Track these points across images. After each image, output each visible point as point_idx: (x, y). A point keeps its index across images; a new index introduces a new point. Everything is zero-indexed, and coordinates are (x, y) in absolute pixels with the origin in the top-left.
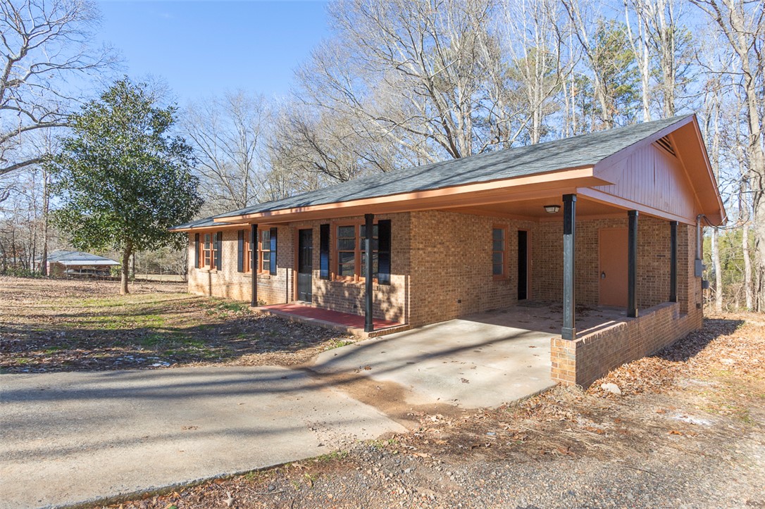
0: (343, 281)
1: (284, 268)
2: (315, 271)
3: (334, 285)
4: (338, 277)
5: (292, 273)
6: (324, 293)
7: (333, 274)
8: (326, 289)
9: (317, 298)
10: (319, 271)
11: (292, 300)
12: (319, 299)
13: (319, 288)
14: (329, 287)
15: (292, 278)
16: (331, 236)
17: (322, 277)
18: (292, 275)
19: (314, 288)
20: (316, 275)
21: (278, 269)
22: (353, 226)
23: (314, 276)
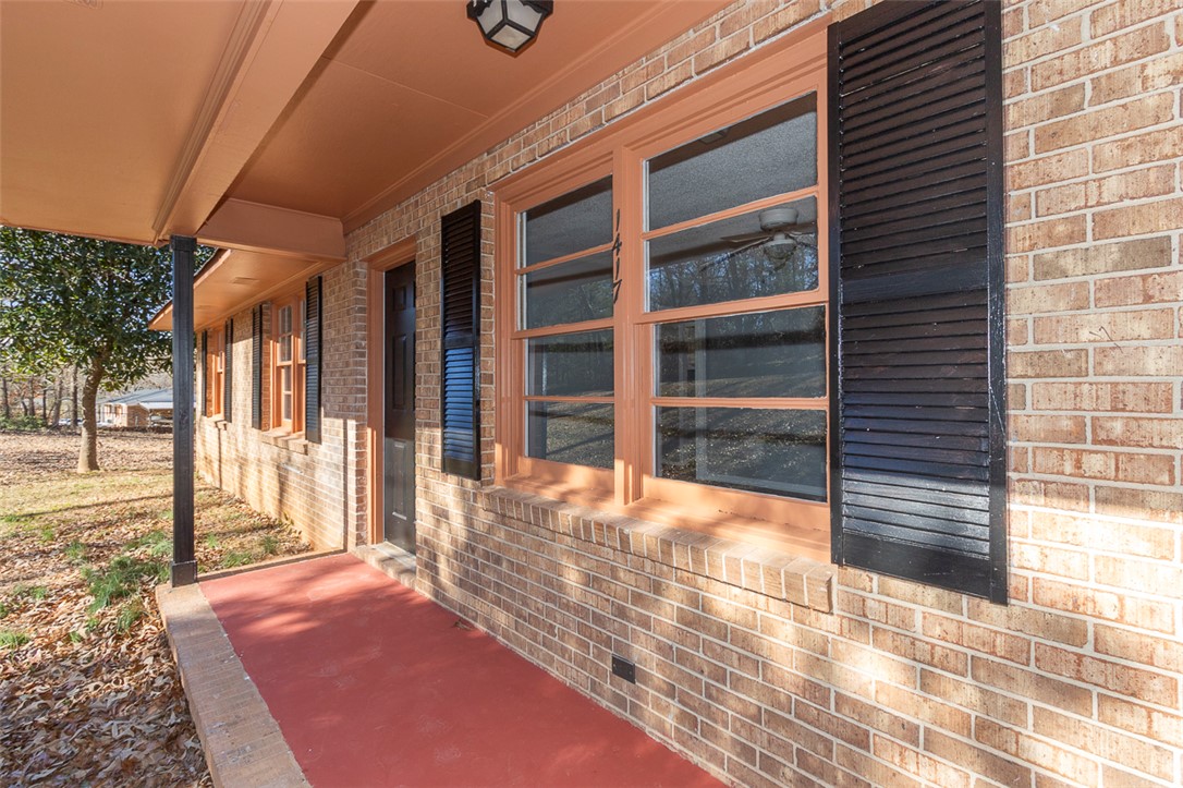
0: (550, 494)
1: (337, 417)
2: (426, 432)
3: (503, 507)
4: (526, 464)
5: (359, 436)
6: (462, 536)
7: (498, 449)
8: (469, 522)
9: (434, 557)
10: (438, 433)
11: (360, 540)
12: (443, 566)
13: (441, 515)
14: (484, 518)
15: (360, 455)
16: (488, 260)
17: (451, 465)
18: (360, 445)
19: (422, 507)
20: (430, 450)
21: (326, 423)
22: (605, 185)
23: (422, 457)
